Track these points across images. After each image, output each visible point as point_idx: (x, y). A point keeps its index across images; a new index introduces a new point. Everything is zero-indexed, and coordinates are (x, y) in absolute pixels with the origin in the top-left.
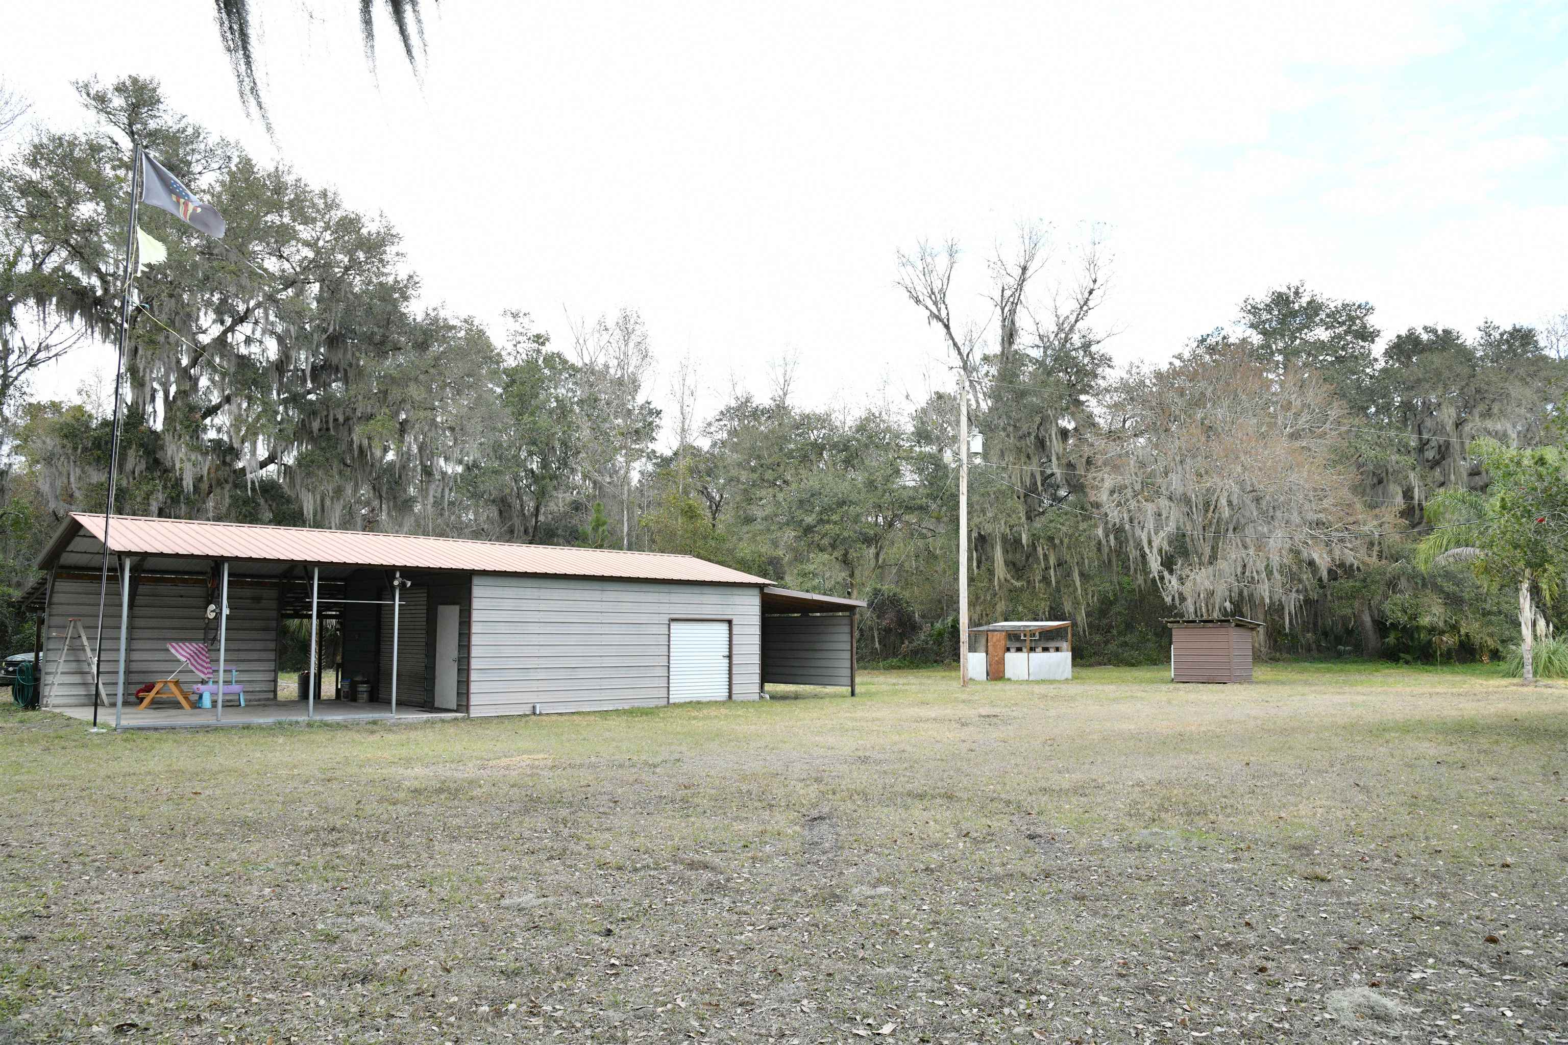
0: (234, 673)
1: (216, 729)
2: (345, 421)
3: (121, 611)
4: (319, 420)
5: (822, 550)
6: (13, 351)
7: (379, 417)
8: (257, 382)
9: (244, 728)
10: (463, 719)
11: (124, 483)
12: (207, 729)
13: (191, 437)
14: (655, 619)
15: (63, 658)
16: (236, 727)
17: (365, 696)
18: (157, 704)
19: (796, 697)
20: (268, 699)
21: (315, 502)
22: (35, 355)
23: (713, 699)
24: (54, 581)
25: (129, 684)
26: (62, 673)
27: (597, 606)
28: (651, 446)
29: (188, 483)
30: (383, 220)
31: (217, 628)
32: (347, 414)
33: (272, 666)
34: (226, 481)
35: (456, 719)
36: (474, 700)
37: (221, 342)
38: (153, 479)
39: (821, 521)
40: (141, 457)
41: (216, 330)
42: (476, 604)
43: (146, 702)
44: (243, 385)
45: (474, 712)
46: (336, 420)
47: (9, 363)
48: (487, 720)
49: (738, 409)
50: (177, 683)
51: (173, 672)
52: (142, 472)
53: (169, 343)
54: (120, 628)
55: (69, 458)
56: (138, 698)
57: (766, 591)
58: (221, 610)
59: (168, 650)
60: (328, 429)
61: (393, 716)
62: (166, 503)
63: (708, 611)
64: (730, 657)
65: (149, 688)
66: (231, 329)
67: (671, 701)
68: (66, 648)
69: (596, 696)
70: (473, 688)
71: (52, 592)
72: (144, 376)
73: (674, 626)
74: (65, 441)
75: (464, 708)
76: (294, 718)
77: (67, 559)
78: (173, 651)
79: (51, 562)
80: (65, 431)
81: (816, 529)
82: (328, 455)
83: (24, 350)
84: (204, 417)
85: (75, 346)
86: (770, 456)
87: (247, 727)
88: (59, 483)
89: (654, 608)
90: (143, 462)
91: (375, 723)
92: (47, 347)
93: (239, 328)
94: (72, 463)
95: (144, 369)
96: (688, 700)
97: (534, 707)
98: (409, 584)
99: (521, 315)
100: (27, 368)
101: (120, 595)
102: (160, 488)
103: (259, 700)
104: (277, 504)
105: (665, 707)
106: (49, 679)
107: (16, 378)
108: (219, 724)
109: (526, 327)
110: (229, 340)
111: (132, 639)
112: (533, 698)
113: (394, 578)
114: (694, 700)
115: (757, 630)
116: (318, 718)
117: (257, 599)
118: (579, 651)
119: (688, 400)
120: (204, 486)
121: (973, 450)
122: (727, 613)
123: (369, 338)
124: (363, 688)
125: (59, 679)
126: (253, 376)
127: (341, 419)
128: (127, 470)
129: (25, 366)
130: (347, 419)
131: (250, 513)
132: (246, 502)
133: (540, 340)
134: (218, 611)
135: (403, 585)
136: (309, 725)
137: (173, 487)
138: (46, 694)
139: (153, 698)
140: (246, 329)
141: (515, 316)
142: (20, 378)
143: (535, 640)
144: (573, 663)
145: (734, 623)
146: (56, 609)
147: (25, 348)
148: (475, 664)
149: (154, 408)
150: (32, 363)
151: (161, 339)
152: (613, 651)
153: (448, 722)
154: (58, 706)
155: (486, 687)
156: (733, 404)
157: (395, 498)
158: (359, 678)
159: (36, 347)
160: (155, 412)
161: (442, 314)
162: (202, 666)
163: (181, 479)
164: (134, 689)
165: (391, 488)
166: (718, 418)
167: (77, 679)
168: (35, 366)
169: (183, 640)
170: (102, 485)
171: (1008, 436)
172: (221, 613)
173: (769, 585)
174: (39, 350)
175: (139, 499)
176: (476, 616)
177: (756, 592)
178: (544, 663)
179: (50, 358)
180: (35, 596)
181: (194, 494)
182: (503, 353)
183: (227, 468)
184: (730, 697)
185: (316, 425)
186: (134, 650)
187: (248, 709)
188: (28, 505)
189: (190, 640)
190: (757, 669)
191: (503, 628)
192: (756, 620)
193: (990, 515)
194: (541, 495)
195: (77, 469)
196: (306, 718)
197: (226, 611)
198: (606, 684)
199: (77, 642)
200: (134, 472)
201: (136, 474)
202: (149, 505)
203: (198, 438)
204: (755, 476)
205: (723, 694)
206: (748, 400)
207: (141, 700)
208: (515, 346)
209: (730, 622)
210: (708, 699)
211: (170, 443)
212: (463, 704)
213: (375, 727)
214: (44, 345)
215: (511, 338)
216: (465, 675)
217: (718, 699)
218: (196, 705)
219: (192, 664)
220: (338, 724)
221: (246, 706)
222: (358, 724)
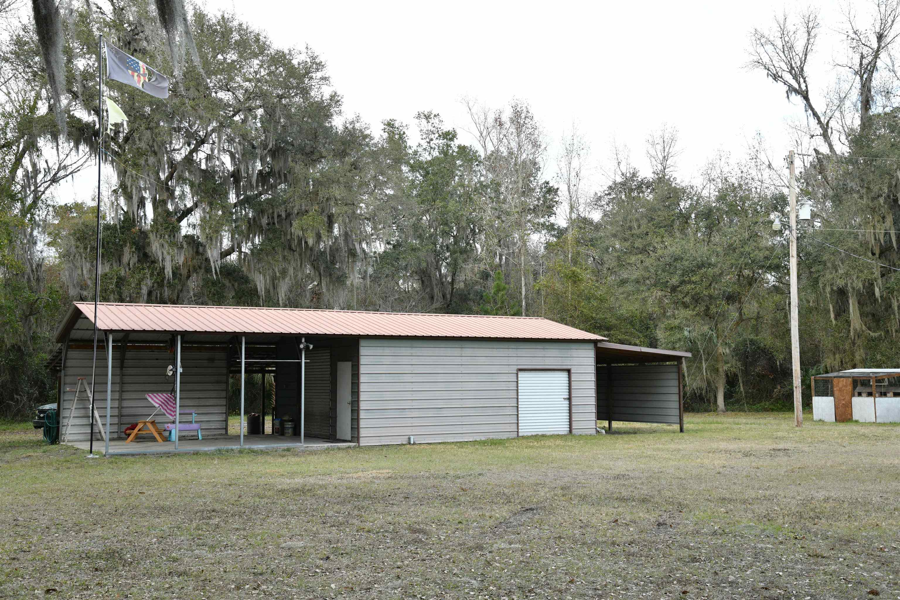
0: (194, 415)
1: (175, 455)
2: (286, 217)
3: (107, 371)
4: (266, 217)
5: (686, 306)
6: (40, 172)
7: (311, 213)
8: (217, 191)
9: (194, 454)
10: (354, 447)
11: (122, 273)
12: (168, 455)
13: (169, 236)
14: (505, 369)
15: (74, 406)
16: (189, 453)
17: (290, 431)
18: (140, 439)
19: (635, 432)
20: (221, 434)
21: (266, 281)
22: (56, 174)
23: (556, 433)
24: (67, 351)
25: (121, 424)
26: (74, 417)
27: (458, 360)
28: (552, 219)
29: (168, 271)
30: (309, 52)
31: (174, 382)
32: (288, 211)
33: (223, 410)
34: (200, 268)
35: (349, 447)
36: (363, 432)
37: (189, 159)
38: (143, 269)
39: (682, 282)
40: (133, 252)
41: (185, 151)
42: (363, 360)
43: (131, 437)
44: (206, 193)
45: (363, 442)
46: (279, 216)
47: (38, 181)
48: (371, 448)
49: (623, 184)
50: (153, 423)
51: (150, 415)
52: (135, 264)
53: (148, 165)
54: (107, 383)
55: (81, 256)
56: (126, 434)
57: (599, 345)
58: (177, 369)
59: (147, 399)
60: (274, 224)
61: (302, 445)
62: (153, 287)
63: (549, 363)
64: (570, 399)
65: (133, 427)
66: (195, 150)
67: (520, 434)
68: (76, 399)
69: (459, 430)
70: (362, 424)
71: (66, 359)
72: (131, 191)
73: (521, 374)
74: (78, 243)
75: (356, 439)
76: (230, 447)
77: (75, 334)
78: (150, 399)
79: (64, 337)
80: (78, 235)
81: (679, 289)
82: (274, 244)
83: (48, 170)
84: (180, 219)
85: (86, 165)
86: (639, 227)
87: (196, 453)
88: (75, 275)
89: (505, 361)
90: (136, 256)
91: (288, 450)
92: (65, 167)
93: (202, 148)
94: (84, 260)
95: (131, 186)
96: (534, 434)
97: (409, 438)
98: (311, 347)
99: (432, 116)
100: (51, 184)
101: (106, 359)
102: (148, 276)
103: (215, 435)
104: (239, 284)
105: (514, 439)
106: (65, 422)
107: (44, 192)
108: (177, 451)
109: (436, 125)
110: (195, 158)
111: (123, 391)
112: (408, 431)
113: (301, 342)
114: (540, 433)
115: (592, 377)
116: (247, 447)
117: (211, 360)
118: (445, 395)
119: (573, 181)
120: (184, 272)
121: (801, 217)
122: (566, 363)
123: (302, 150)
124: (289, 425)
125: (72, 421)
126: (213, 186)
127: (284, 216)
128: (125, 263)
129: (49, 182)
130: (288, 215)
131: (217, 292)
132: (214, 283)
133: (450, 136)
134: (174, 370)
135: (307, 348)
136: (241, 452)
137: (158, 274)
138: (64, 432)
139: (137, 434)
140: (206, 148)
141: (427, 117)
142: (46, 192)
143: (409, 387)
144: (441, 404)
145: (572, 372)
146: (70, 371)
147: (49, 168)
148: (363, 406)
149: (144, 212)
150: (55, 180)
151: (142, 162)
152: (471, 395)
153: (343, 449)
154: (72, 441)
155: (372, 423)
156: (619, 179)
157: (330, 275)
158: (286, 418)
159: (56, 167)
160: (145, 215)
161: (357, 126)
162: (171, 410)
163: (164, 269)
164: (124, 428)
165: (327, 267)
166: (607, 192)
167: (84, 421)
168: (58, 181)
169: (157, 391)
170: (106, 275)
171: (861, 197)
172: (176, 372)
173: (603, 340)
174: (59, 170)
175: (133, 285)
176: (363, 369)
177: (592, 346)
178: (416, 405)
179: (67, 175)
180: (56, 361)
181: (174, 279)
182: (420, 149)
183: (200, 257)
184: (570, 431)
185: (264, 221)
186: (125, 400)
187: (204, 441)
188: (58, 289)
189: (161, 391)
190: (593, 409)
191: (384, 378)
192: (592, 369)
193: (841, 271)
194: (454, 268)
195: (87, 264)
196: (239, 447)
197: (180, 370)
198: (466, 421)
199: (84, 395)
200: (129, 264)
201: (131, 266)
202: (140, 289)
203: (174, 236)
204: (627, 244)
205: (564, 429)
206: (634, 175)
207: (129, 435)
208: (429, 143)
209: (569, 371)
210: (551, 433)
211: (154, 241)
212: (355, 437)
213: (288, 453)
214: (62, 165)
215: (424, 136)
216: (356, 414)
217: (560, 433)
218: (167, 439)
219: (163, 408)
220: (262, 451)
221: (203, 439)
222: (276, 451)
